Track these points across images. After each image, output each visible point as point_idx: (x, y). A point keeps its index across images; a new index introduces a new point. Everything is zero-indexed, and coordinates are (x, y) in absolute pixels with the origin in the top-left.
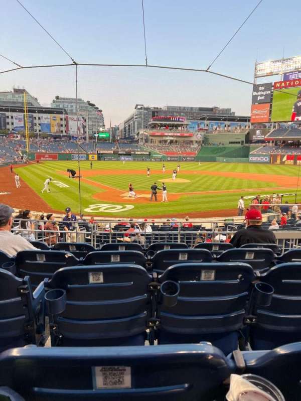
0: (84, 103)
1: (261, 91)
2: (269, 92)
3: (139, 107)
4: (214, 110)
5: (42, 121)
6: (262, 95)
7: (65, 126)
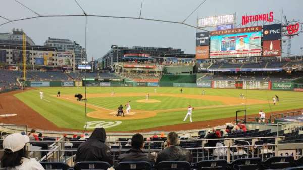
0: (71, 43)
1: (202, 37)
3: (114, 46)
4: (169, 50)
5: (37, 56)
6: (203, 40)
7: (56, 60)
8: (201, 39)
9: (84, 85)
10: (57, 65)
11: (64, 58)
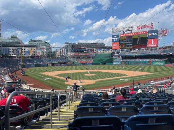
0: (43, 42)
1: (115, 37)
2: (118, 38)
3: (67, 43)
4: (97, 44)
5: (26, 51)
6: (115, 39)
7: (36, 52)
8: (115, 38)
9: (52, 65)
10: (37, 55)
11: (40, 51)
